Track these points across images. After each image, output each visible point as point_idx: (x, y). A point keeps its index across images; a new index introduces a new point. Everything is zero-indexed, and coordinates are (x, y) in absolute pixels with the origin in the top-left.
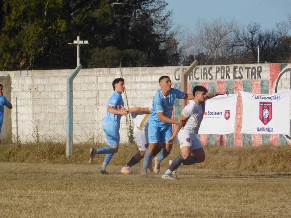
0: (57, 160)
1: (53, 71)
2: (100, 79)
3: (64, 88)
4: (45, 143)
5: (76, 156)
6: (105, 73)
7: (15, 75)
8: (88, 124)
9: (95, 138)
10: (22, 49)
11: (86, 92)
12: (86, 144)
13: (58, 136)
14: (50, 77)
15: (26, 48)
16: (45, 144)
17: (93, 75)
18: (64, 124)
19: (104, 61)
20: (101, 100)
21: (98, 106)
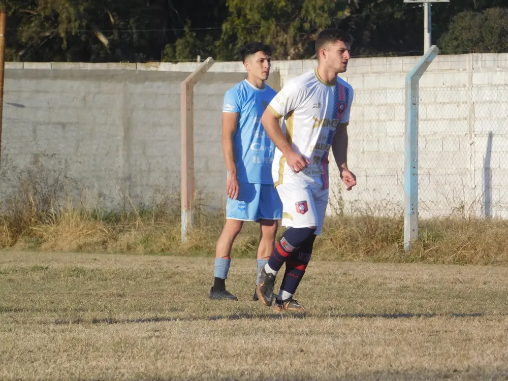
0: (384, 256)
1: (374, 60)
2: (478, 78)
3: (399, 97)
4: (357, 218)
5: (425, 247)
6: (489, 64)
7: (290, 69)
8: (450, 176)
9: (466, 207)
10: (303, 12)
11: (448, 105)
12: (447, 219)
13: (386, 202)
14: (368, 73)
15: (312, 12)
16: (358, 220)
17: (461, 70)
18: (399, 177)
19: (482, 39)
20: (480, 122)
21: (473, 135)
